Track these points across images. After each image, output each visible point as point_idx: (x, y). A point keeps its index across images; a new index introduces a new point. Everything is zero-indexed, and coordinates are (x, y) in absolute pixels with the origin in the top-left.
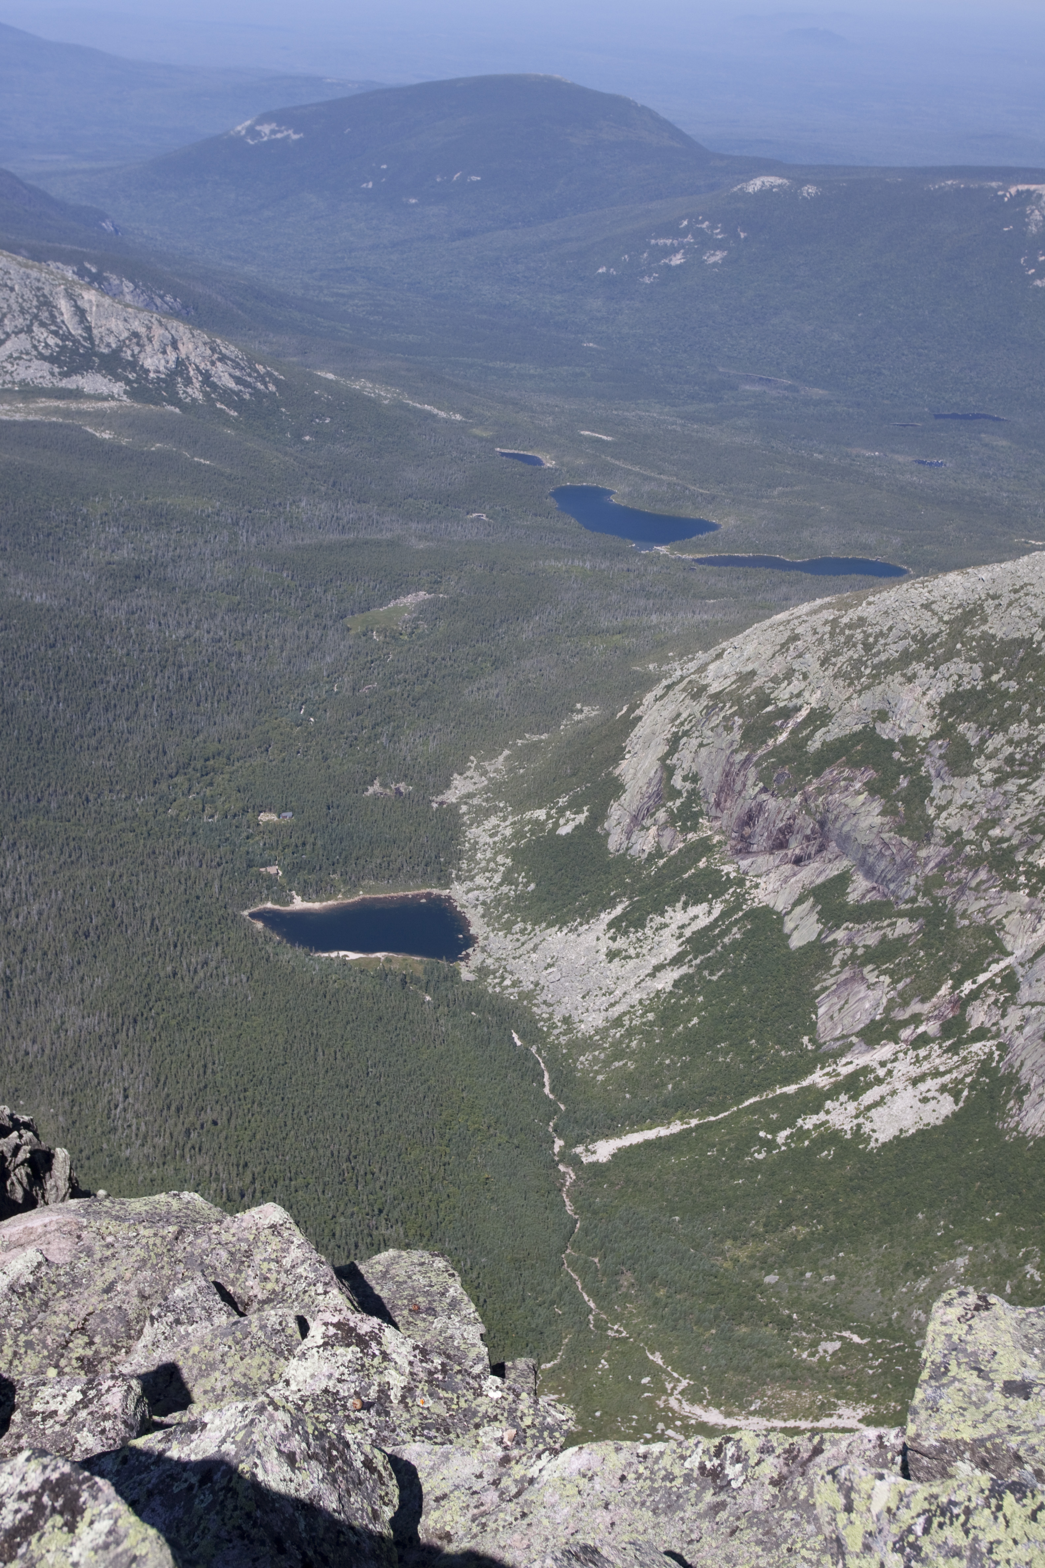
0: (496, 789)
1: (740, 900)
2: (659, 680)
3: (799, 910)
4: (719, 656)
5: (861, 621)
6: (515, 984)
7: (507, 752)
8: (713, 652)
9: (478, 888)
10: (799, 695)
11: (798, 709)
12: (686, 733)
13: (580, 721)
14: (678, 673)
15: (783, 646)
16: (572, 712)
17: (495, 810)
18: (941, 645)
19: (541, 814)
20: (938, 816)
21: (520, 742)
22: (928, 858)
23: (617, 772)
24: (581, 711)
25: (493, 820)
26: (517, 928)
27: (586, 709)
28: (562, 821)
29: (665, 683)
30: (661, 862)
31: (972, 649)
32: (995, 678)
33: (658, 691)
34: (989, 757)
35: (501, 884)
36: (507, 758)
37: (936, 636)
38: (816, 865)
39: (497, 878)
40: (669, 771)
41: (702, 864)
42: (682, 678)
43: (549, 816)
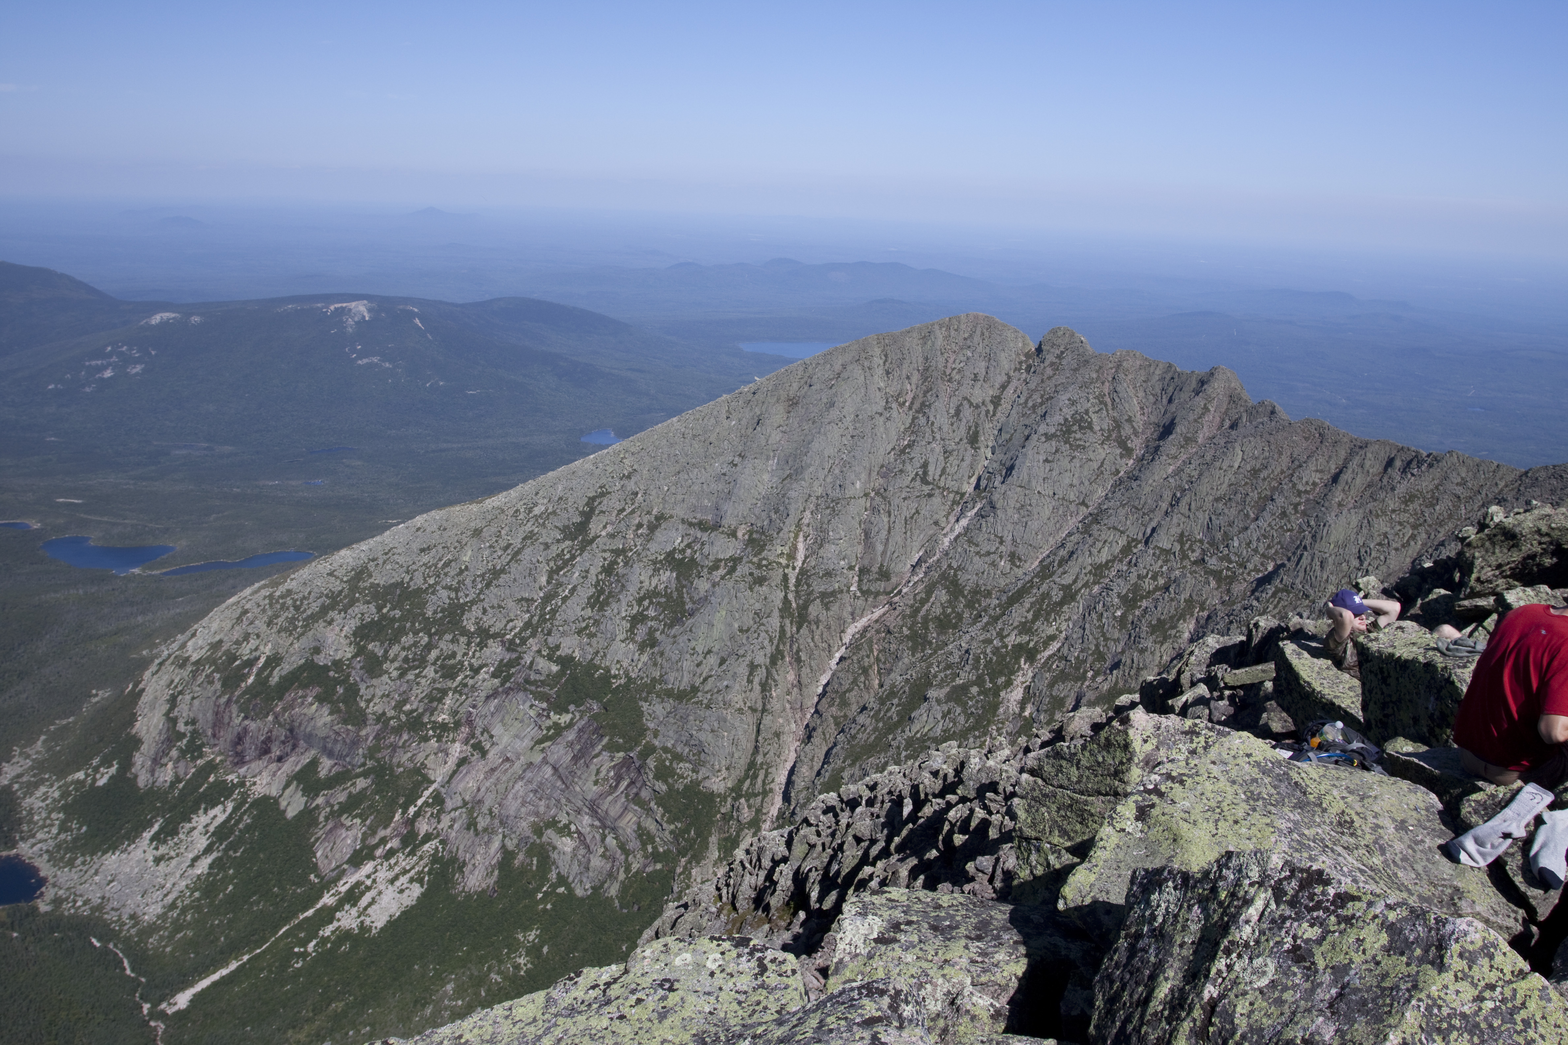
0: (40, 766)
1: (245, 796)
2: (152, 661)
3: (288, 792)
4: (194, 635)
5: (289, 592)
6: (85, 903)
7: (43, 738)
8: (188, 633)
9: (40, 841)
10: (256, 649)
11: (257, 659)
12: (180, 693)
13: (98, 702)
14: (166, 653)
15: (238, 619)
16: (90, 697)
17: (42, 781)
18: (345, 597)
19: (80, 775)
20: (367, 707)
21: (52, 728)
22: (367, 735)
23: (134, 731)
24: (97, 695)
25: (43, 789)
26: (78, 862)
27: (100, 693)
28: (98, 776)
29: (157, 661)
30: (181, 785)
31: (366, 595)
32: (385, 611)
33: (153, 668)
34: (392, 661)
35: (58, 834)
36: (45, 741)
37: (341, 592)
38: (292, 759)
39: (55, 831)
40: (172, 721)
41: (212, 779)
42: (170, 656)
43: (87, 775)
